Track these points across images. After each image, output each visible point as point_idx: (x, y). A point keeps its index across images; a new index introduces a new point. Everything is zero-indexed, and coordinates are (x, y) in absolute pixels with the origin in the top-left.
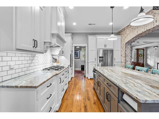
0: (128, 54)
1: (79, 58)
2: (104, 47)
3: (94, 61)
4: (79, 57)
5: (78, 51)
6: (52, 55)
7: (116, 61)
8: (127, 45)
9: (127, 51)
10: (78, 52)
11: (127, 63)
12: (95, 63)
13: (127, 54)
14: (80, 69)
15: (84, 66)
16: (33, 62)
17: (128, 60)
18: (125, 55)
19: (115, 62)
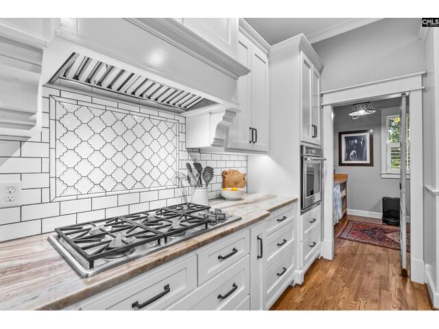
1: (371, 164)
4: (368, 161)
5: (367, 135)
10: (364, 137)
14: (379, 215)
15: (398, 201)
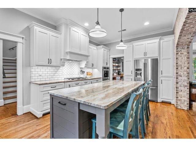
0: (181, 64)
2: (143, 56)
3: (131, 74)
6: (80, 68)
7: (164, 75)
8: (179, 49)
9: (180, 58)
11: (179, 78)
12: (131, 77)
13: (179, 63)
16: (57, 72)
17: (182, 73)
18: (177, 66)
19: (162, 77)
